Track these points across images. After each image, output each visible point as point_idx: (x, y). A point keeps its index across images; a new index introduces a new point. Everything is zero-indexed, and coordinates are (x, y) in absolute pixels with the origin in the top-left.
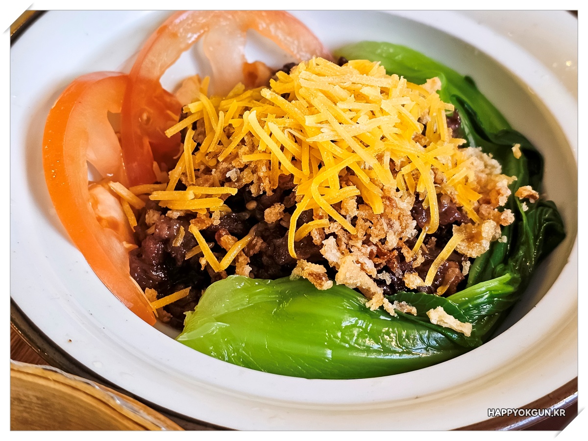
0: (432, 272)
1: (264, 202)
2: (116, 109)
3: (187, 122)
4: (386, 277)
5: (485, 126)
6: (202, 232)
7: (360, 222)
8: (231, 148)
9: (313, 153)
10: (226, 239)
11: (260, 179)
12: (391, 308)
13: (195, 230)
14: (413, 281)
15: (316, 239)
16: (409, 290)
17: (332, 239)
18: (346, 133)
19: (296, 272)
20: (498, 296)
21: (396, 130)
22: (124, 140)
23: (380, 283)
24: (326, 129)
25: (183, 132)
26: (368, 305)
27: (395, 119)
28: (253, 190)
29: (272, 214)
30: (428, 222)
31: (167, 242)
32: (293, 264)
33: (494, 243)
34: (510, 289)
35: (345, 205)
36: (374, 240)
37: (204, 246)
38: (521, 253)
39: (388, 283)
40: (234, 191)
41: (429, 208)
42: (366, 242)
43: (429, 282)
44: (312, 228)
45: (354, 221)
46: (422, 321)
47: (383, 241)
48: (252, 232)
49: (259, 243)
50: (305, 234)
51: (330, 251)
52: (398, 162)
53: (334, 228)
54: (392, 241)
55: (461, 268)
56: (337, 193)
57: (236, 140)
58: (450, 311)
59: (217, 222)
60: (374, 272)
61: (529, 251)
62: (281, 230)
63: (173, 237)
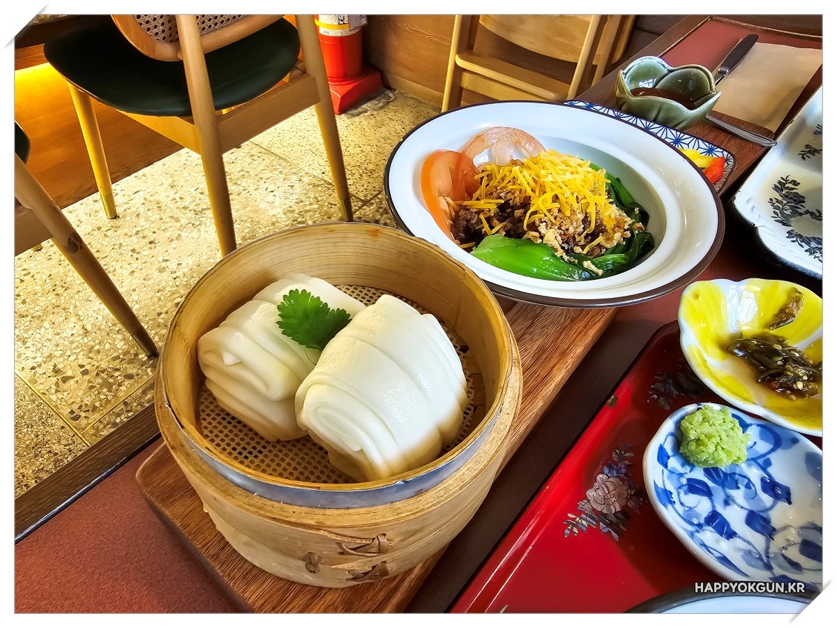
0: (587, 249)
1: (514, 208)
2: (453, 167)
3: (484, 174)
4: (566, 246)
5: (623, 199)
6: (486, 219)
7: (558, 219)
8: (504, 184)
9: (542, 188)
10: (495, 221)
11: (515, 198)
12: (566, 258)
13: (482, 217)
14: (578, 250)
15: (537, 222)
16: (575, 253)
17: (544, 223)
18: (559, 179)
19: (526, 236)
20: (618, 263)
21: (582, 183)
22: (455, 181)
23: (563, 248)
24: (550, 176)
25: (482, 178)
26: (556, 254)
27: (582, 176)
28: (511, 202)
29: (518, 213)
30: (589, 227)
31: (468, 221)
32: (525, 233)
33: (618, 244)
34: (624, 262)
35: (552, 210)
36: (563, 228)
37: (485, 224)
38: (631, 250)
39: (566, 249)
40: (502, 202)
41: (590, 221)
42: (559, 228)
43: (585, 252)
44: (536, 218)
45: (555, 218)
46: (580, 266)
47: (567, 230)
48: (508, 220)
49: (510, 225)
50: (532, 221)
51: (542, 228)
52: (580, 198)
53: (546, 219)
54: (571, 230)
55: (601, 251)
56: (550, 205)
57: (506, 182)
58: (594, 263)
59: (492, 215)
60: (561, 241)
61: (635, 250)
62: (521, 220)
63: (472, 219)
